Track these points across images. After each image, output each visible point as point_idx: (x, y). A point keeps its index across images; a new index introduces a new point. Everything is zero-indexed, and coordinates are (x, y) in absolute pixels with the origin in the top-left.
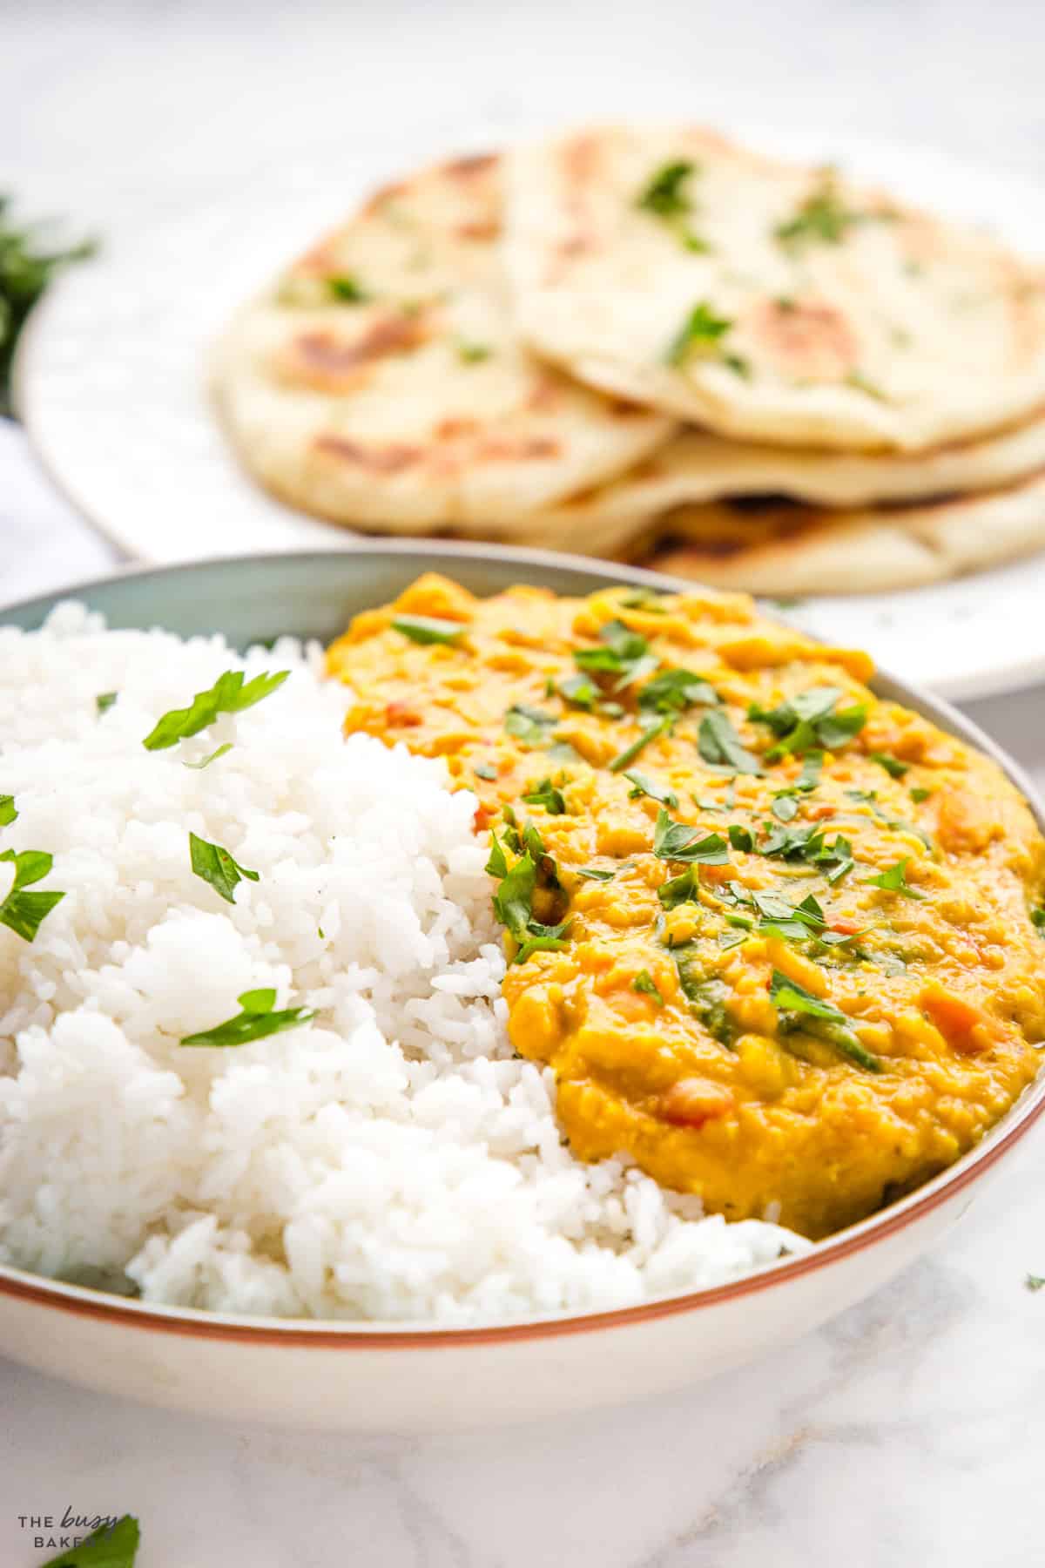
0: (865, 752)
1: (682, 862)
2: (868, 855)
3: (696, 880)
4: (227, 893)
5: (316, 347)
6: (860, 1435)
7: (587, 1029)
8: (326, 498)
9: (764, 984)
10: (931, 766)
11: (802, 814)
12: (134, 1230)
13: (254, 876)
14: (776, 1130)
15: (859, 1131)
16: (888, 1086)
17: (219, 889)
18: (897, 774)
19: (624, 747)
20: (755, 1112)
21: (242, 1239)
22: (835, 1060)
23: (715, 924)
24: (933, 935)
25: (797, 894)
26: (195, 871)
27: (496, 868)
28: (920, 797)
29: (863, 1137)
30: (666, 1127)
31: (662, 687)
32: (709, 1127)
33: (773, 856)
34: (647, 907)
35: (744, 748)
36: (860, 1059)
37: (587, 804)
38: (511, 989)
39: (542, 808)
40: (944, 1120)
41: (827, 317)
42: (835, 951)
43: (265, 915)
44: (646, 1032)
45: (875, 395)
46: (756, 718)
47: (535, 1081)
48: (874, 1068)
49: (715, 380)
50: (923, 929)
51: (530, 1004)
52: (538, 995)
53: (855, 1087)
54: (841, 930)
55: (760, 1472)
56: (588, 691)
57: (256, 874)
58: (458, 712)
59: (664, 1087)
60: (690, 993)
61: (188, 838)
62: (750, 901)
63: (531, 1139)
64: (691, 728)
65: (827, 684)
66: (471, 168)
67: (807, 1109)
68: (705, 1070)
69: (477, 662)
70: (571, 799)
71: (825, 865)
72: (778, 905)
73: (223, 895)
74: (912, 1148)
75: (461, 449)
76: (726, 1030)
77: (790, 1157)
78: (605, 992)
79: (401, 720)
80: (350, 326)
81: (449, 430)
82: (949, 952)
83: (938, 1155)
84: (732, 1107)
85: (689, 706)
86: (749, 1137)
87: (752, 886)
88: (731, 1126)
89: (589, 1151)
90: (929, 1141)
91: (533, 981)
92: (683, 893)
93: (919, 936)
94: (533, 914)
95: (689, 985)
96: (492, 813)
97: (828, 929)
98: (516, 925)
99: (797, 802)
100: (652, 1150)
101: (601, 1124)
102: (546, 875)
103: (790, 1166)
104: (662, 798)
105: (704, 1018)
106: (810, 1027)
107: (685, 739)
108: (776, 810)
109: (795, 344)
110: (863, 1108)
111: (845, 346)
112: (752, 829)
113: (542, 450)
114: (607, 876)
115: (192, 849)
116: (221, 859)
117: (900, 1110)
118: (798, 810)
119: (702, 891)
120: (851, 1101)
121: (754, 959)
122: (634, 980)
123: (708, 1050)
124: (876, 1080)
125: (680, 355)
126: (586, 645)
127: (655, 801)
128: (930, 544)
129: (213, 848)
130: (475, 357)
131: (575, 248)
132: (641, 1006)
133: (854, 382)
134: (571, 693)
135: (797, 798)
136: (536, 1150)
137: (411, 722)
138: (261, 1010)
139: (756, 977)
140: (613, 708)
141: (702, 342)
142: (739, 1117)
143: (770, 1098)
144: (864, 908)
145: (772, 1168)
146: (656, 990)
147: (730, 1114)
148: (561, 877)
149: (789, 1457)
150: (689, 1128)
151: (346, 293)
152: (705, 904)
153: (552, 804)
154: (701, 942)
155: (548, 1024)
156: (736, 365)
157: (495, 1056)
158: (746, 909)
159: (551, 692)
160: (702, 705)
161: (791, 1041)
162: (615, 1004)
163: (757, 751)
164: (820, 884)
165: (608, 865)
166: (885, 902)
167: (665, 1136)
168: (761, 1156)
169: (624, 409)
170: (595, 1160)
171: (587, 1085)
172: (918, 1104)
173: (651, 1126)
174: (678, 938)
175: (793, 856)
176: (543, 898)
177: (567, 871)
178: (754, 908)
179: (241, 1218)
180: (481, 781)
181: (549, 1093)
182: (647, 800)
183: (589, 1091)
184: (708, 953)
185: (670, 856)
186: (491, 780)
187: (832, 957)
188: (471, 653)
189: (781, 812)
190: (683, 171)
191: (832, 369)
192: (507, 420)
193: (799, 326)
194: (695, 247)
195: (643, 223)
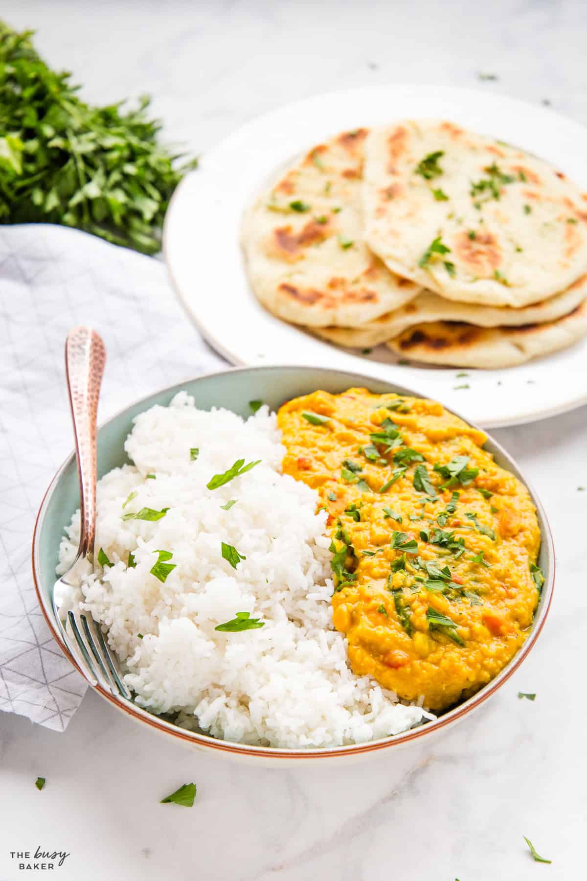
0: (477, 487)
1: (401, 551)
2: (471, 546)
3: (405, 560)
4: (234, 565)
5: (282, 235)
6: (450, 759)
7: (359, 628)
9: (425, 612)
10: (502, 494)
11: (448, 525)
12: (197, 694)
13: (244, 558)
14: (424, 672)
15: (454, 673)
16: (466, 654)
17: (231, 563)
18: (487, 497)
19: (386, 482)
20: (417, 663)
21: (234, 703)
22: (449, 642)
23: (410, 580)
24: (490, 584)
25: (442, 564)
26: (223, 556)
27: (332, 549)
28: (495, 511)
29: (455, 675)
30: (386, 668)
31: (403, 455)
32: (401, 669)
33: (435, 544)
34: (386, 570)
35: (430, 483)
36: (459, 642)
37: (369, 516)
38: (335, 603)
39: (351, 518)
40: (484, 667)
41: (489, 241)
42: (453, 592)
43: (247, 574)
44: (381, 631)
45: (504, 282)
46: (436, 470)
47: (341, 643)
48: (462, 645)
49: (440, 274)
50: (487, 581)
51: (341, 611)
52: (344, 608)
53: (454, 654)
54: (457, 582)
55: (413, 773)
56: (374, 454)
57: (245, 557)
58: (324, 463)
59: (386, 653)
60: (399, 612)
61: (221, 544)
62: (424, 567)
63: (337, 667)
64: (411, 474)
65: (466, 453)
66: (352, 138)
67: (437, 663)
68: (401, 647)
69: (334, 435)
70: (363, 515)
71: (454, 551)
72: (434, 569)
73: (233, 566)
74: (473, 679)
75: (338, 294)
76: (410, 629)
77: (429, 681)
78: (368, 612)
79: (303, 466)
80: (298, 224)
81: (333, 284)
82: (495, 592)
83: (482, 680)
84: (409, 662)
85: (411, 463)
86: (414, 674)
87: (426, 559)
88: (408, 670)
89: (358, 672)
90: (478, 676)
91: (343, 601)
92: (399, 566)
93: (485, 584)
94: (345, 567)
95: (398, 608)
96: (334, 518)
97: (452, 581)
98: (339, 573)
99: (447, 518)
100: (379, 675)
101: (362, 665)
102: (350, 552)
103: (429, 684)
104: (396, 518)
105: (403, 623)
106: (441, 629)
107: (408, 479)
108: (439, 521)
109: (473, 258)
110: (457, 664)
111: (495, 258)
112: (427, 531)
113: (370, 297)
114: (372, 554)
115: (222, 549)
116: (232, 551)
117: (469, 664)
118: (447, 522)
119: (408, 565)
120: (452, 661)
121: (422, 601)
122: (378, 608)
123: (403, 637)
124: (463, 650)
125: (427, 260)
126: (377, 430)
127: (393, 520)
128: (520, 347)
129: (229, 546)
130: (347, 247)
131: (390, 194)
132: (380, 619)
133: (496, 277)
134: (368, 455)
135: (447, 516)
136: (339, 672)
137: (307, 468)
138: (244, 618)
139: (421, 609)
140: (383, 461)
141: (436, 254)
142: (412, 666)
143: (423, 658)
144: (466, 572)
145: (422, 685)
146: (386, 612)
147: (408, 666)
148: (356, 553)
149: (424, 767)
150: (393, 669)
151: (298, 208)
152: (408, 571)
153: (355, 516)
154: (404, 589)
155: (346, 621)
156: (449, 266)
157: (328, 629)
158: (422, 571)
159: (361, 453)
160: (417, 461)
161: (433, 635)
162: (371, 617)
163: (436, 485)
164: (451, 558)
165: (375, 549)
166: (474, 569)
167: (384, 671)
168: (418, 681)
169: (403, 282)
170: (360, 675)
171: (359, 649)
172: (476, 662)
173: (380, 667)
174: (396, 587)
175: (442, 545)
176: (349, 561)
177: (358, 552)
178: (425, 571)
179: (234, 693)
180: (330, 502)
181: (345, 647)
182: (391, 520)
183: (359, 652)
184: (407, 594)
185: (396, 547)
186: (334, 501)
187: (452, 595)
188: (332, 430)
189: (441, 523)
190: (439, 154)
191: (489, 270)
192: (356, 282)
193: (476, 246)
194: (440, 196)
195: (419, 179)
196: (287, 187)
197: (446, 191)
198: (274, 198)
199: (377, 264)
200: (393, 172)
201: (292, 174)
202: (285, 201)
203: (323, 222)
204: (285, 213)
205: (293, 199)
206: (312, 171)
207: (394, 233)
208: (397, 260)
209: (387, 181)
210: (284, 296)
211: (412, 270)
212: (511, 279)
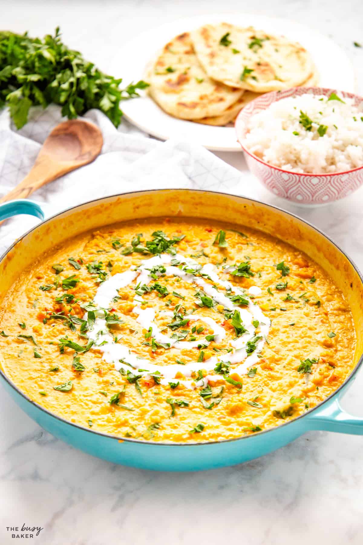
5: (169, 83)
8: (183, 115)
41: (267, 65)
45: (280, 80)
49: (251, 82)
66: (182, 37)
75: (205, 101)
80: (174, 77)
81: (202, 98)
109: (263, 72)
111: (272, 71)
113: (221, 100)
125: (243, 78)
130: (201, 82)
131: (212, 55)
133: (276, 78)
141: (247, 74)
151: (170, 70)
156: (254, 78)
169: (235, 90)
190: (228, 35)
191: (272, 76)
192: (212, 94)
193: (262, 68)
194: (236, 52)
195: (223, 47)
196: (160, 63)
197: (237, 49)
198: (156, 70)
199: (219, 85)
200: (209, 46)
201: (160, 58)
202: (162, 69)
203: (186, 74)
204: (164, 74)
205: (167, 67)
206: (168, 55)
207: (223, 70)
208: (230, 80)
209: (208, 51)
210: (181, 108)
211: (238, 83)
212: (282, 78)
